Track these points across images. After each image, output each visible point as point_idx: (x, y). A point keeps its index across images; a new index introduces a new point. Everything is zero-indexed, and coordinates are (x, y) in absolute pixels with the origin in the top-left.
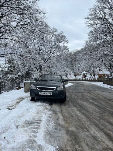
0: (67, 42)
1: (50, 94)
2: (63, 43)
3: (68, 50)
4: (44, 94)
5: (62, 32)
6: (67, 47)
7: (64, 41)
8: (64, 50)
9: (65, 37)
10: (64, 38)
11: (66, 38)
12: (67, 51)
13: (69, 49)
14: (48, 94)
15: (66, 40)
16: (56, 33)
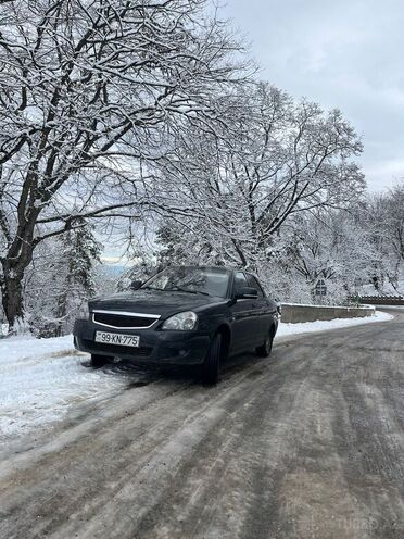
0: (357, 148)
1: (132, 342)
2: (343, 157)
3: (362, 181)
4: (110, 342)
5: (337, 113)
6: (354, 168)
7: (345, 145)
8: (346, 179)
9: (348, 131)
10: (345, 135)
11: (354, 135)
12: (358, 184)
13: (363, 176)
14: (126, 344)
15: (353, 142)
16: (314, 121)
